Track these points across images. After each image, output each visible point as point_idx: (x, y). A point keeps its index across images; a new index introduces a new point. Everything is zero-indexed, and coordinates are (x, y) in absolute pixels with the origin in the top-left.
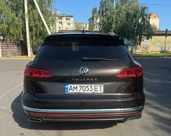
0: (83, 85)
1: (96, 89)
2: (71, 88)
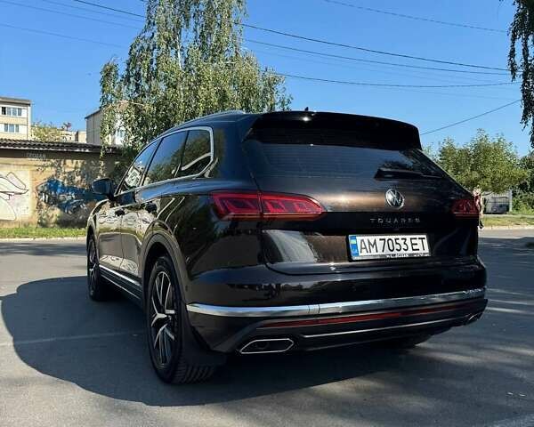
1: (415, 247)
2: (363, 246)
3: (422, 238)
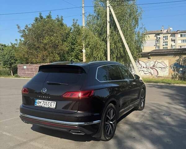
0: (44, 101)
1: (51, 105)
2: (38, 102)
3: (54, 103)
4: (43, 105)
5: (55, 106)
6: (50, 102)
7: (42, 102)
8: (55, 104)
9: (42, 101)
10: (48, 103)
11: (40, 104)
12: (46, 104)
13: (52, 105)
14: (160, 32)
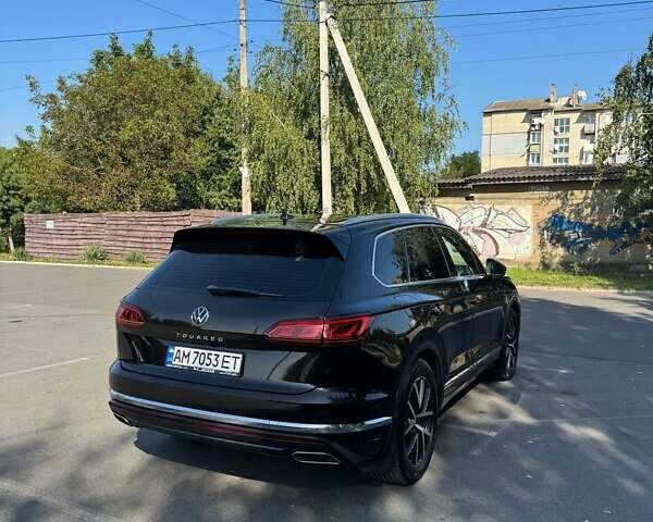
0: (200, 351)
1: (225, 365)
2: (178, 356)
3: (236, 358)
4: (197, 364)
5: (238, 370)
6: (222, 354)
7: (193, 356)
8: (239, 361)
9: (192, 350)
10: (213, 358)
11: (185, 360)
12: (208, 361)
13: (229, 363)
14: (543, 105)
